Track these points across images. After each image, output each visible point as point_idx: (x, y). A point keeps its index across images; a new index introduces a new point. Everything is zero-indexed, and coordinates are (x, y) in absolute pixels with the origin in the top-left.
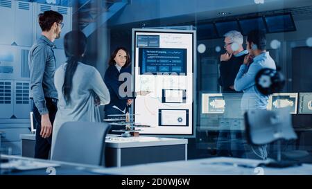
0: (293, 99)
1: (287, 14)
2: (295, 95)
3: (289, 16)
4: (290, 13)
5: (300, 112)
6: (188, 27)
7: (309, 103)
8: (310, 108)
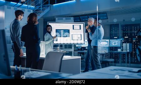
0: (107, 42)
1: (105, 13)
2: (108, 40)
3: (106, 14)
4: (106, 13)
5: (110, 46)
6: (71, 18)
7: (113, 43)
8: (113, 44)
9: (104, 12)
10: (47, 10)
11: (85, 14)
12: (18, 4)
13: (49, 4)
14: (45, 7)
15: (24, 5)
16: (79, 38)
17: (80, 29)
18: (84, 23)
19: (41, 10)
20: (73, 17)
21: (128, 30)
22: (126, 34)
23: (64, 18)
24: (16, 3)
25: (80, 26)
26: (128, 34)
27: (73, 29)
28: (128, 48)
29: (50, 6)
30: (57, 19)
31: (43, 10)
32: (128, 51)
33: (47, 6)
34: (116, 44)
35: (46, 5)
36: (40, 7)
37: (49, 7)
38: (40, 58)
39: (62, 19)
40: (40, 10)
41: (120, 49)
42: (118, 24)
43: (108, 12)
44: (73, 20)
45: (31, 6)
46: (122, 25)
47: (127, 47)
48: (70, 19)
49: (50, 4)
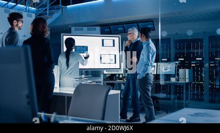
0: (154, 66)
2: (155, 64)
4: (153, 21)
5: (158, 73)
6: (97, 27)
7: (163, 68)
8: (164, 71)
9: (148, 19)
10: (56, 15)
11: (119, 22)
12: (10, 3)
13: (60, 5)
14: (54, 9)
15: (19, 5)
16: (111, 60)
17: (114, 46)
18: (120, 36)
19: (48, 14)
20: (100, 26)
21: (184, 48)
22: (180, 54)
23: (85, 28)
24: (6, 2)
25: (114, 40)
26: (183, 54)
27: (103, 45)
28: (187, 76)
29: (62, 8)
30: (73, 29)
31: (51, 14)
32: (187, 81)
33: (57, 9)
34: (168, 70)
35: (56, 7)
36: (46, 10)
37: (61, 10)
38: (54, 94)
39: (82, 30)
40: (46, 14)
41: (174, 79)
42: (170, 39)
43: (154, 19)
44: (99, 32)
45: (30, 8)
46: (175, 40)
47: (185, 75)
48: (95, 30)
49: (62, 5)
